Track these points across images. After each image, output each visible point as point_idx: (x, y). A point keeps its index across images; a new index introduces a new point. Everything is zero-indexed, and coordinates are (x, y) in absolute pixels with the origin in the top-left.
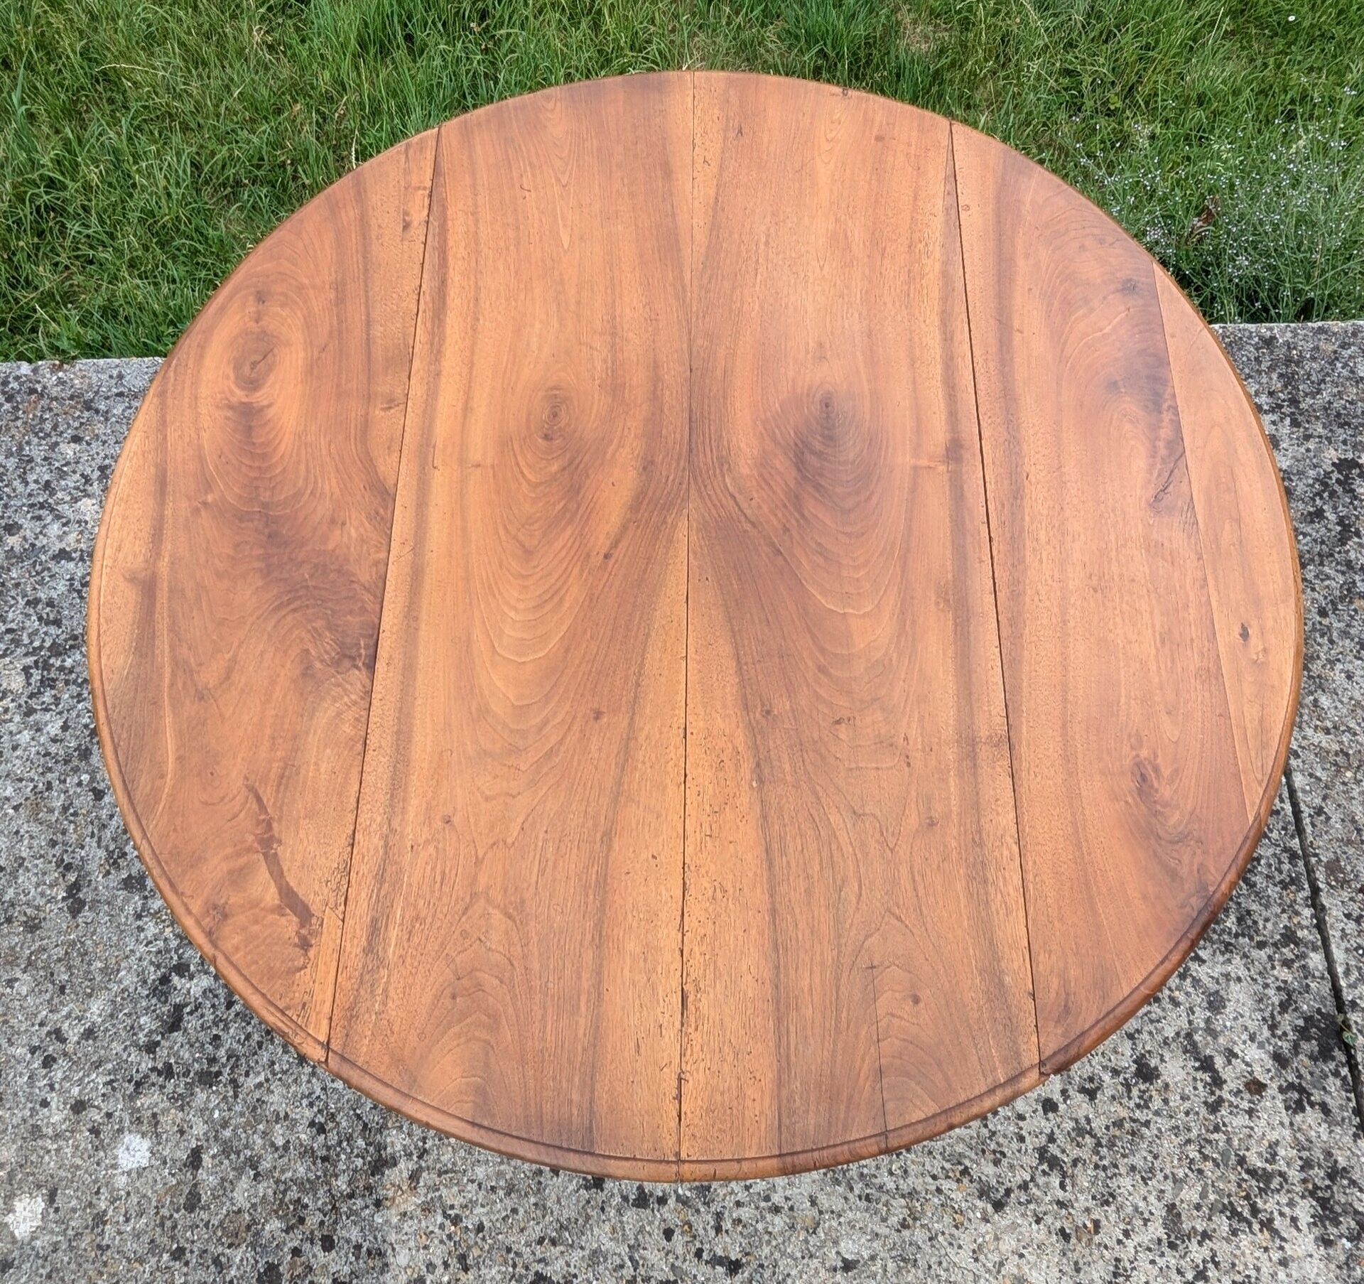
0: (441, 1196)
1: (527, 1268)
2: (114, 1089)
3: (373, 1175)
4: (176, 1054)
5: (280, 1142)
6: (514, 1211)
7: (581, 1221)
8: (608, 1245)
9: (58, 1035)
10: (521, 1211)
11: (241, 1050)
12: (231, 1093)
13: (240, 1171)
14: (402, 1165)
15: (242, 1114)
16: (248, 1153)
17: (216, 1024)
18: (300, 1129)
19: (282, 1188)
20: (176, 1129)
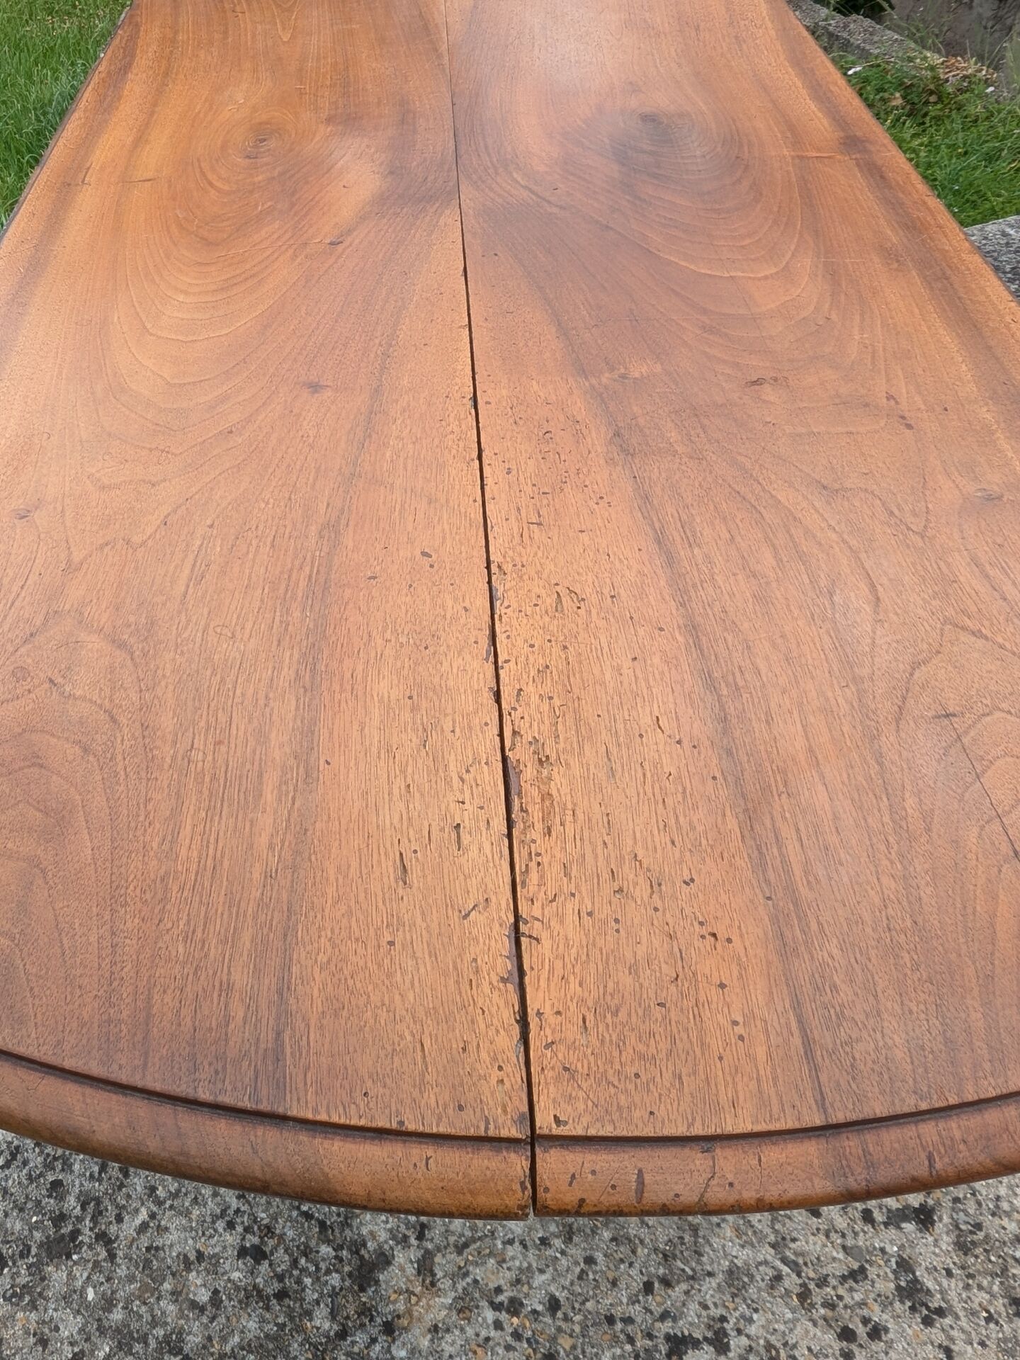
0: (476, 1281)
1: (650, 1336)
3: (362, 1289)
5: (203, 1296)
6: (590, 1261)
7: (687, 1238)
8: (743, 1256)
10: (599, 1256)
11: (98, 1188)
12: (104, 1254)
15: (131, 1279)
16: (160, 1332)
18: (227, 1266)
20: (32, 1340)
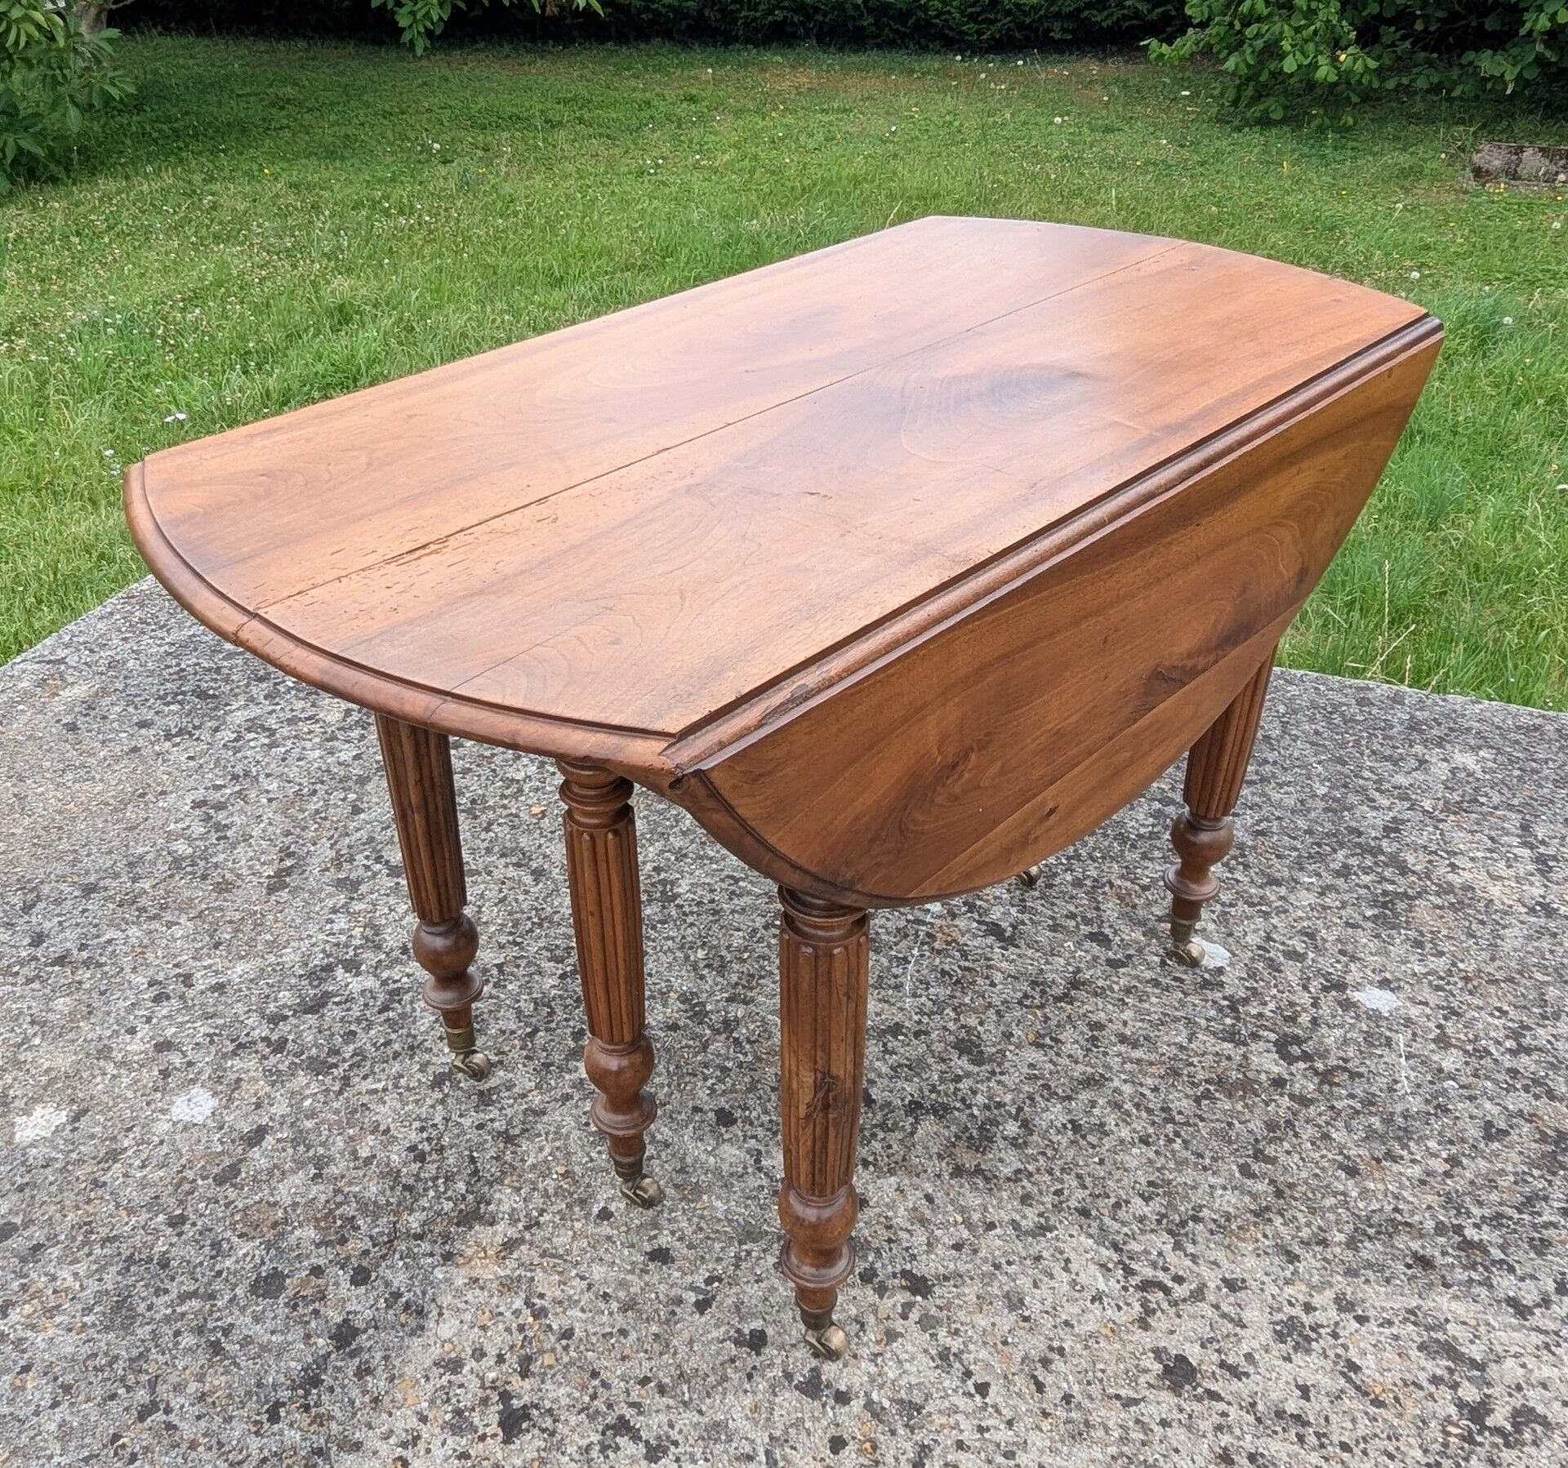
0: (532, 1279)
1: (610, 1406)
2: (212, 1042)
3: (458, 1225)
4: (299, 1035)
5: (364, 1153)
6: (623, 1332)
7: (712, 1379)
8: (739, 1422)
9: (187, 980)
10: (633, 1336)
11: (371, 1051)
12: (336, 1088)
13: (300, 1165)
14: (501, 1227)
15: (337, 1112)
16: (321, 1151)
17: (358, 1021)
18: (395, 1149)
19: (340, 1198)
20: (254, 1100)
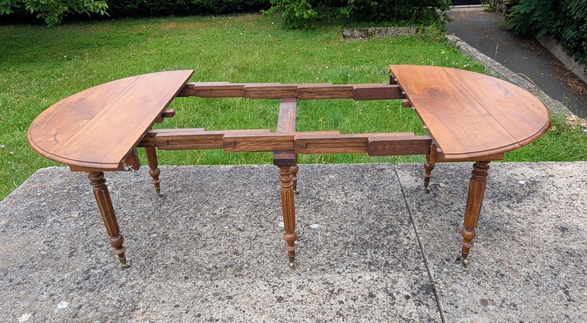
0: (150, 317)
2: (64, 291)
3: (131, 312)
4: (85, 285)
9: (54, 280)
11: (104, 285)
12: (97, 293)
13: (92, 310)
14: (141, 310)
15: (98, 298)
17: (99, 279)
18: (114, 302)
19: (103, 314)
20: (77, 300)
